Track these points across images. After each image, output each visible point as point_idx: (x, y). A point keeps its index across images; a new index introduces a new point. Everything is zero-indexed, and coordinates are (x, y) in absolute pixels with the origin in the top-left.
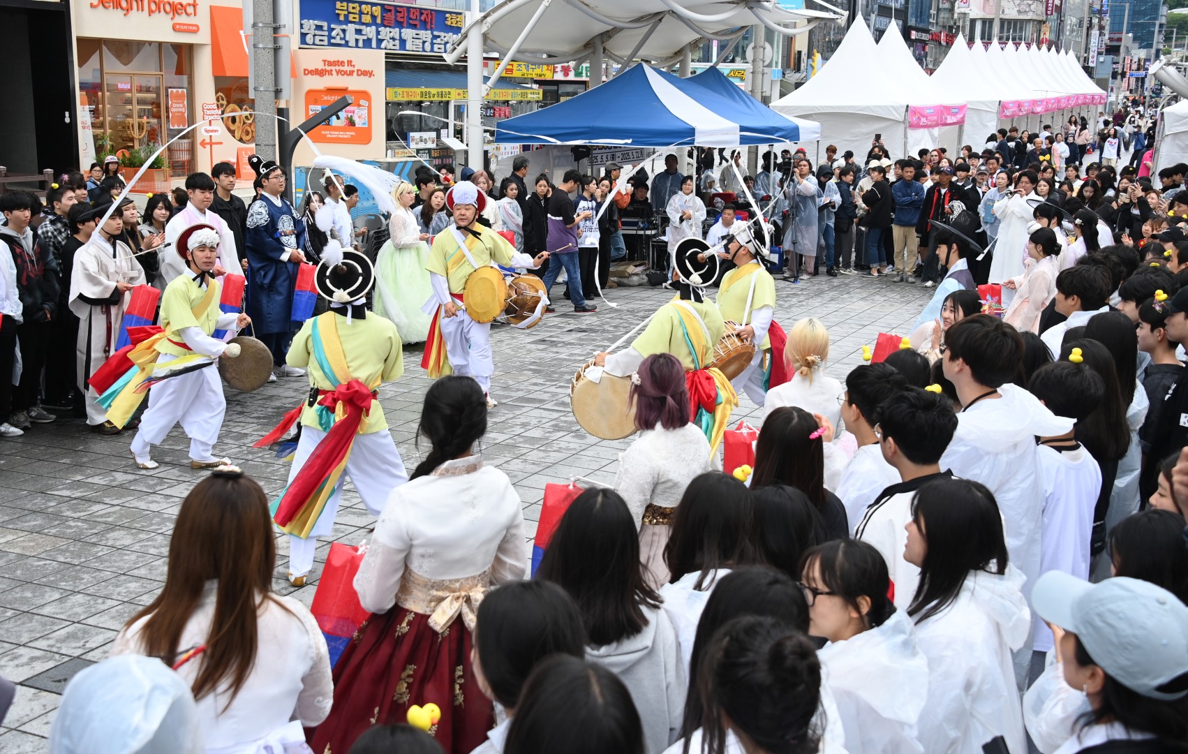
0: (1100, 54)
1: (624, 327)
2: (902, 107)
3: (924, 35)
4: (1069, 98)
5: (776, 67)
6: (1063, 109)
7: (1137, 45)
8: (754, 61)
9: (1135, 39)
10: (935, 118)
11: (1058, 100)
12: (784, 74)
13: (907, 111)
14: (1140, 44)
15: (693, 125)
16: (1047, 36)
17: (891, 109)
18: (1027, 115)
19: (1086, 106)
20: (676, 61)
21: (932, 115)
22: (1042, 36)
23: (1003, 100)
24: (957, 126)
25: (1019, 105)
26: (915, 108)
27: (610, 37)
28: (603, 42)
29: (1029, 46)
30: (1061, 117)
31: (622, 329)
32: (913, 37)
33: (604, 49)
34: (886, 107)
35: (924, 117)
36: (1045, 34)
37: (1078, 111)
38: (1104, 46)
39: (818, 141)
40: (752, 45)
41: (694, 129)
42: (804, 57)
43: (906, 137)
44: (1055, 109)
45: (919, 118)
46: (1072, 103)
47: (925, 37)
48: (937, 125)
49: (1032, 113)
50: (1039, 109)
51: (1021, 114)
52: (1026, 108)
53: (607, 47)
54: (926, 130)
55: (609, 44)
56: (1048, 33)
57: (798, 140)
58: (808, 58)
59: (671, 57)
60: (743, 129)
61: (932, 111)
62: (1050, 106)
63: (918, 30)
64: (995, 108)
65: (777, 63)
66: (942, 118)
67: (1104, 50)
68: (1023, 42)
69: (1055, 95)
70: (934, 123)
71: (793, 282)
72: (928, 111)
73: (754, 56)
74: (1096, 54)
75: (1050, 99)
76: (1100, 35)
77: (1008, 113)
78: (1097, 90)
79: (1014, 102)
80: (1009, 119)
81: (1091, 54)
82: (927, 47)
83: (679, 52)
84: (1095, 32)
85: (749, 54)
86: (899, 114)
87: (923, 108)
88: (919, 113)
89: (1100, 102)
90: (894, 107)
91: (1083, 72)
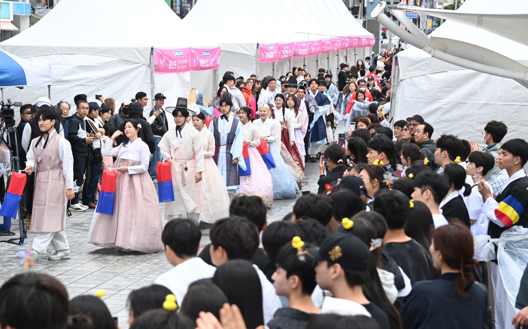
2: (146, 49)
4: (333, 42)
6: (328, 52)
10: (186, 61)
11: (321, 43)
12: (33, 9)
13: (152, 53)
17: (135, 51)
18: (289, 58)
19: (352, 49)
21: (181, 58)
23: (262, 42)
24: (211, 71)
25: (280, 47)
26: (162, 51)
30: (326, 60)
34: (130, 49)
35: (173, 59)
39: (49, 86)
43: (152, 82)
44: (318, 52)
45: (167, 62)
46: (338, 45)
48: (188, 69)
49: (294, 55)
50: (304, 52)
51: (282, 57)
52: (286, 52)
54: (174, 75)
57: (25, 84)
61: (181, 54)
62: (326, 47)
64: (253, 52)
66: (192, 61)
69: (318, 38)
70: (185, 67)
71: (19, 244)
72: (177, 54)
75: (313, 42)
77: (270, 55)
78: (365, 33)
79: (276, 45)
80: (270, 63)
86: (143, 57)
87: (171, 51)
88: (167, 55)
89: (369, 45)
90: (137, 49)
91: (349, 13)
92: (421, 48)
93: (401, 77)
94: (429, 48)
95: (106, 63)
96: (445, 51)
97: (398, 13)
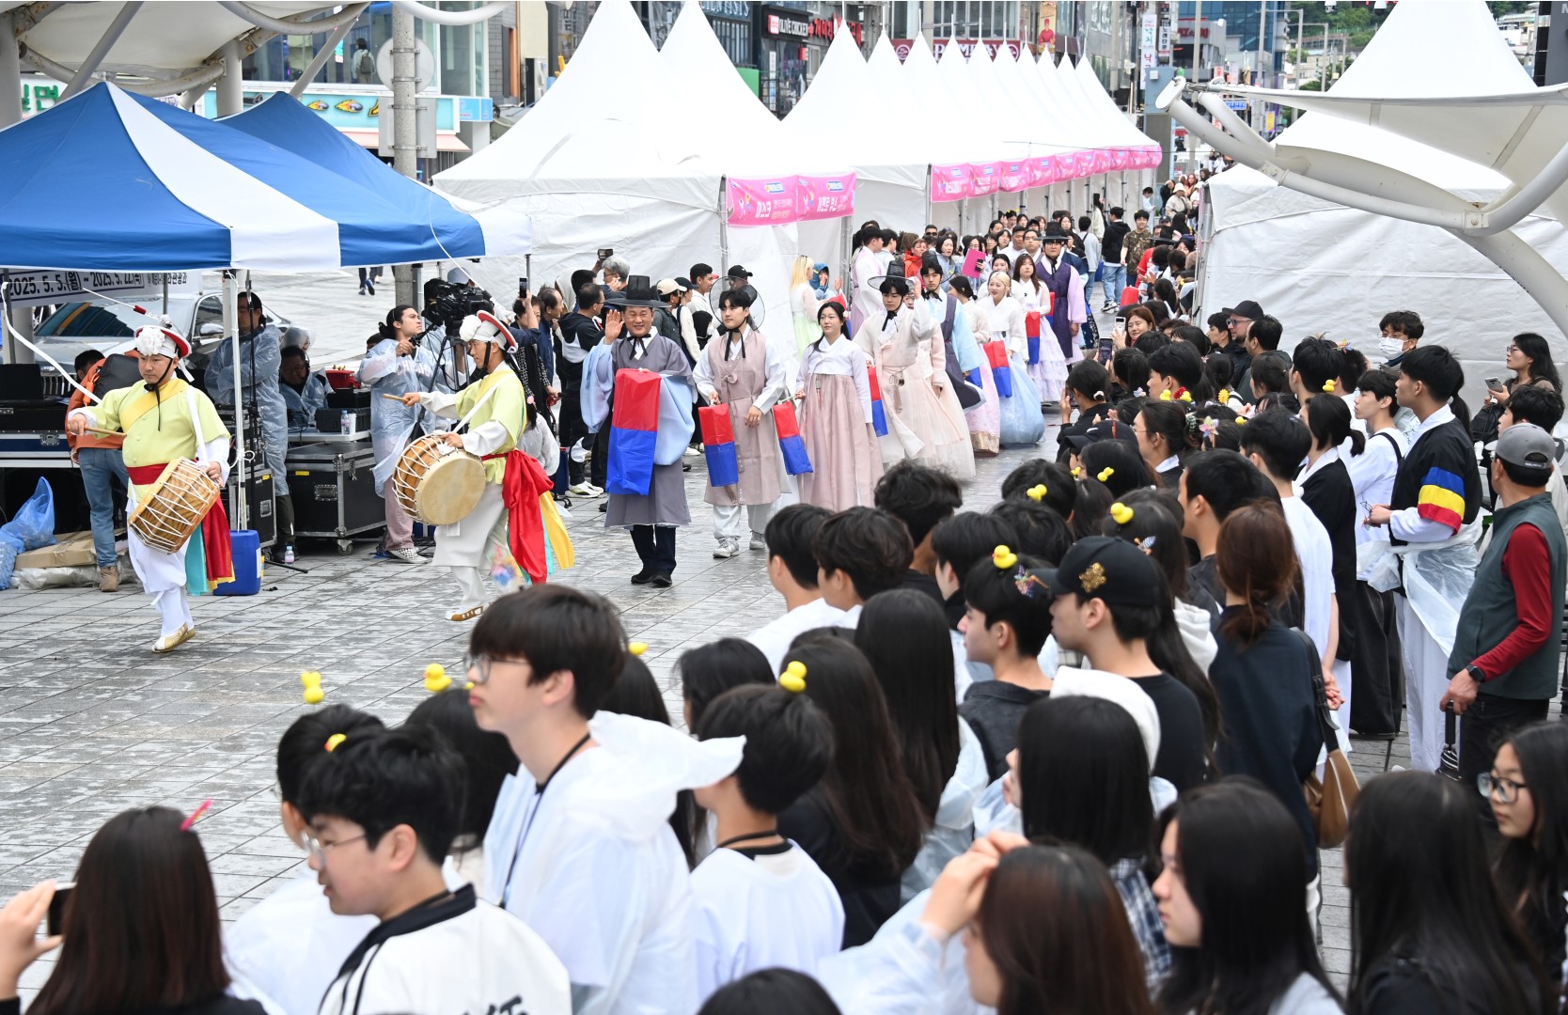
0: (1162, 62)
1: (64, 680)
2: (712, 180)
3: (797, 24)
4: (1078, 159)
5: (479, 93)
6: (1068, 179)
7: (1235, 43)
8: (396, 81)
9: (1231, 31)
10: (789, 202)
11: (1055, 162)
12: (497, 110)
13: (722, 188)
14: (1243, 41)
15: (226, 222)
16: (1052, 27)
17: (690, 185)
18: (991, 192)
19: (1117, 172)
20: (205, 79)
21: (779, 196)
22: (1042, 27)
23: (937, 162)
24: (837, 221)
25: (973, 172)
26: (742, 183)
27: (34, 21)
28: (17, 32)
29: (1015, 48)
30: (1065, 196)
31: (61, 685)
32: (774, 30)
33: (23, 48)
34: (680, 181)
35: (764, 200)
36: (1047, 21)
37: (1102, 183)
38: (1169, 47)
39: (528, 256)
40: (389, 45)
41: (227, 232)
42: (541, 71)
43: (723, 244)
44: (1049, 179)
45: (753, 204)
46: (1088, 165)
47: (800, 29)
48: (792, 218)
49: (1001, 189)
51: (978, 191)
52: (987, 180)
53: (28, 43)
54: (769, 227)
55: (34, 37)
56: (1053, 20)
57: (483, 252)
58: (551, 73)
59: (195, 70)
60: (347, 232)
61: (780, 187)
62: (1064, 171)
63: (784, 13)
64: (920, 182)
65: (479, 85)
66: (801, 201)
67: (1171, 56)
68: (980, 39)
69: (1048, 152)
70: (786, 213)
72: (772, 188)
73: (395, 70)
74: (1153, 63)
75: (1039, 160)
76: (1160, 24)
77: (954, 188)
78: (1142, 141)
79: (962, 167)
80: (954, 203)
81: (1144, 63)
82: (805, 52)
83: (213, 60)
84: (1149, 18)
85: (384, 64)
86: (707, 196)
87: (760, 183)
88: (751, 192)
89: (1149, 165)
90: (694, 181)
91: (1110, 102)
92: (1256, 167)
93: (1217, 227)
94: (1273, 168)
95: (635, 209)
96: (1304, 173)
97: (1210, 100)
